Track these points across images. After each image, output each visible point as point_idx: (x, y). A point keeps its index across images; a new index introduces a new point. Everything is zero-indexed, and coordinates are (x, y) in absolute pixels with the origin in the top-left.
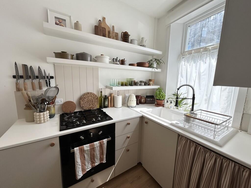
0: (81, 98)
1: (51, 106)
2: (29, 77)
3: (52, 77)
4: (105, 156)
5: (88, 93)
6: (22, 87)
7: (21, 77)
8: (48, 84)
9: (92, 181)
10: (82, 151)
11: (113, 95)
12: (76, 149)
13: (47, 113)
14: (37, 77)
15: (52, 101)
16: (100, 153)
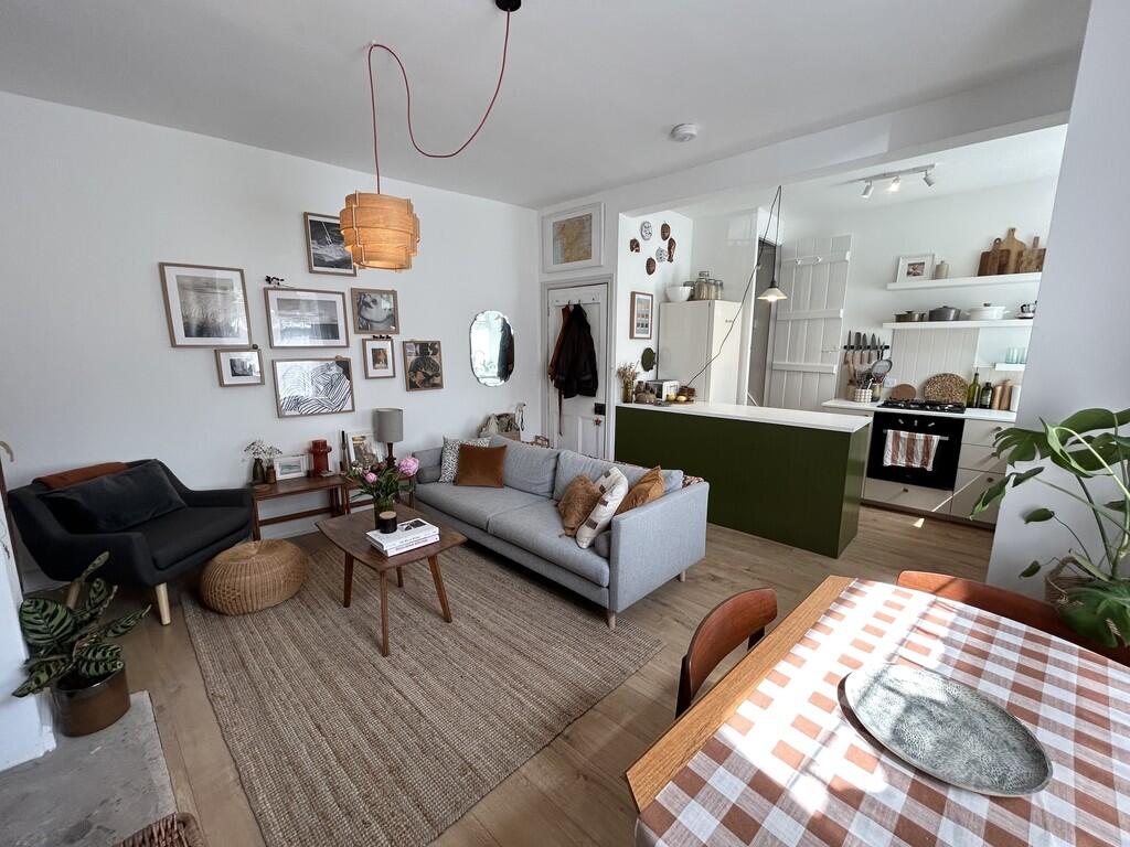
0: (929, 382)
1: (877, 385)
2: (859, 348)
3: (887, 347)
4: (931, 461)
5: (945, 375)
6: (849, 358)
7: (852, 347)
8: (880, 356)
9: (906, 491)
10: (897, 437)
11: (1009, 384)
12: (890, 432)
13: (869, 392)
14: (869, 347)
15: (879, 379)
16: (923, 452)
